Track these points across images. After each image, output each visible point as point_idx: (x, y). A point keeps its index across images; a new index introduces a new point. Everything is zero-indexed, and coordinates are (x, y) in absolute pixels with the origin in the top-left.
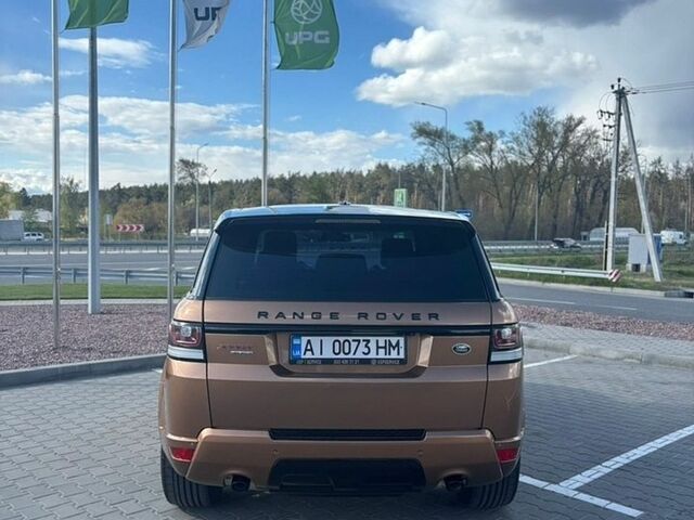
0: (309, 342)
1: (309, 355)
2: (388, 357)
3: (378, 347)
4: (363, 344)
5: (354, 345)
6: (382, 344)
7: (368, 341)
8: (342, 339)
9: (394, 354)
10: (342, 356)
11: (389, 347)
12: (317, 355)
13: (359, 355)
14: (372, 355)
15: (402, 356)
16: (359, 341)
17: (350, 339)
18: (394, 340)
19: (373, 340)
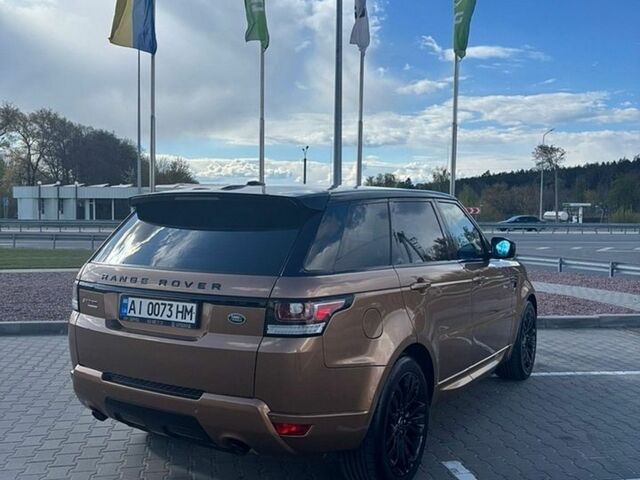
0: (133, 302)
1: (132, 314)
2: (184, 321)
3: (178, 312)
4: (168, 307)
5: (162, 307)
6: (180, 309)
7: (171, 306)
8: (154, 302)
9: (188, 320)
10: (153, 317)
11: (185, 311)
12: (137, 315)
13: (165, 318)
14: (173, 319)
15: (193, 321)
16: (165, 305)
17: (160, 302)
18: (189, 306)
19: (175, 304)
